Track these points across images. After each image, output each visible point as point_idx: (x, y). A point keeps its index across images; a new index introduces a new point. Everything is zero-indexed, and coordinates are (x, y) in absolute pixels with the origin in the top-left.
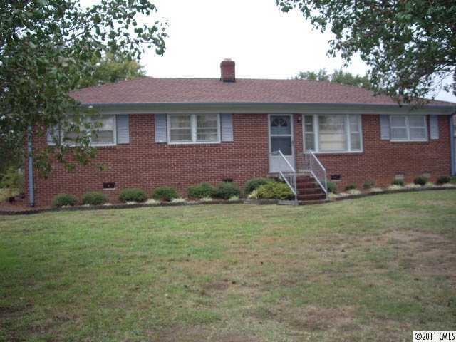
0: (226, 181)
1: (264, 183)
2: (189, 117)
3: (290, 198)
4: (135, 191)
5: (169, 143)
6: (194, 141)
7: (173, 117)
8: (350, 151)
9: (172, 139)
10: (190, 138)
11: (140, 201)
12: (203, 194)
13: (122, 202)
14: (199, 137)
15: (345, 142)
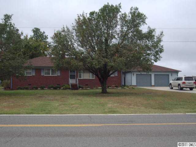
0: (58, 85)
1: (65, 85)
2: (49, 69)
3: (70, 89)
4: (36, 86)
5: (45, 75)
6: (51, 75)
7: (46, 69)
8: (91, 78)
9: (45, 74)
10: (50, 74)
11: (36, 88)
12: (51, 87)
13: (32, 89)
14: (52, 74)
15: (90, 76)
